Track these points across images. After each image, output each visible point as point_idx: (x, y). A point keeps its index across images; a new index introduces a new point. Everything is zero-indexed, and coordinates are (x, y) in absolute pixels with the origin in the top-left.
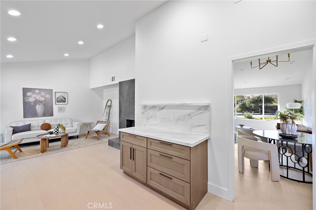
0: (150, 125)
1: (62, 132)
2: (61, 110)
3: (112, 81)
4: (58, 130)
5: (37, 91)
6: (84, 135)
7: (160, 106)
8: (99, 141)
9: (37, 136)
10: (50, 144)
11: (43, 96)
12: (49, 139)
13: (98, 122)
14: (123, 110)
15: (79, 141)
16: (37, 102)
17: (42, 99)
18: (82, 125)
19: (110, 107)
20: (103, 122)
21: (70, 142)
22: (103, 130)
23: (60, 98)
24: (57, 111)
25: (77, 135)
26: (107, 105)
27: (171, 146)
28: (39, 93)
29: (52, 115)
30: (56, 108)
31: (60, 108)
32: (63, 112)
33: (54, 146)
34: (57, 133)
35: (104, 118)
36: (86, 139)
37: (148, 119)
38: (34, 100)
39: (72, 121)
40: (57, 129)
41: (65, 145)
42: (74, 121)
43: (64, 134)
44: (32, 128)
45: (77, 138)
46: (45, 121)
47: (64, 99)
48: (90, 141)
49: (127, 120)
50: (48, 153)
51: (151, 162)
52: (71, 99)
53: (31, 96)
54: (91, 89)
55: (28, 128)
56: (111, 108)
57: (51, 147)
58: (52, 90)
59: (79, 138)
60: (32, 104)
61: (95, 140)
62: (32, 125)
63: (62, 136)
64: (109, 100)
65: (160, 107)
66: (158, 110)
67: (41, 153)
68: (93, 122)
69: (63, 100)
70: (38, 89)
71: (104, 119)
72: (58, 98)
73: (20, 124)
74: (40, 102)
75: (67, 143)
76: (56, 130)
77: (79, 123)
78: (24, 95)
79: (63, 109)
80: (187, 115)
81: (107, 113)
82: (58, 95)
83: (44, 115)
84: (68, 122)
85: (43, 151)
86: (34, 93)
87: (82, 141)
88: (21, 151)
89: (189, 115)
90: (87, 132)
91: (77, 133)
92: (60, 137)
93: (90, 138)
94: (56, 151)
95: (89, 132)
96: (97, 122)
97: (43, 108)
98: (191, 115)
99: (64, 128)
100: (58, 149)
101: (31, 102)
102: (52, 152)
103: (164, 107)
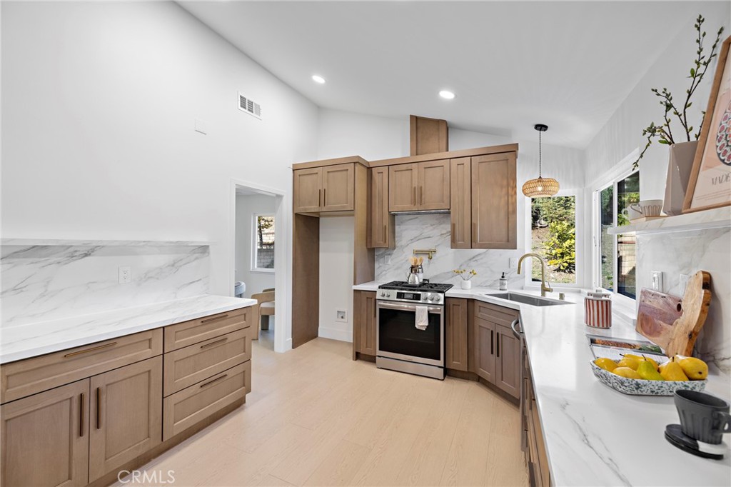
7: (70, 247)
80: (169, 266)
89: (173, 265)
98: (176, 265)
103: (93, 250)
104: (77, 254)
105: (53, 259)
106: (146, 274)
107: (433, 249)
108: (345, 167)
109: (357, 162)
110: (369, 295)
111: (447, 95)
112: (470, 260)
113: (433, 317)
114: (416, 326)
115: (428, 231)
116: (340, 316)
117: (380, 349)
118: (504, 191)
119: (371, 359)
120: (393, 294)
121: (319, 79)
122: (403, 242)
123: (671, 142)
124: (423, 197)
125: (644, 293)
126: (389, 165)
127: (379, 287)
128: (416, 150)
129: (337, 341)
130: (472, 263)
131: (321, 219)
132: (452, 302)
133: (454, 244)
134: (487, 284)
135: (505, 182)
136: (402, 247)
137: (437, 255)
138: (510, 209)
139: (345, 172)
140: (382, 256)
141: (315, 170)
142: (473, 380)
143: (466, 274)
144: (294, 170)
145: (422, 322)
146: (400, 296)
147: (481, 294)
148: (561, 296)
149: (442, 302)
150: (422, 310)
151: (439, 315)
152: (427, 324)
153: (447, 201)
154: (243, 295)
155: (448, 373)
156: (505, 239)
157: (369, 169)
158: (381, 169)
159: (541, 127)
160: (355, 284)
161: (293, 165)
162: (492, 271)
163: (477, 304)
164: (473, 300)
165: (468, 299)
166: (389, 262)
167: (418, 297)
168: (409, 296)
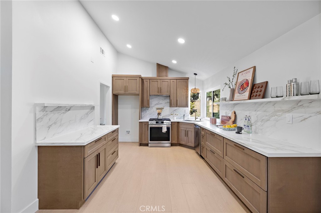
7: (66, 107)
37: (49, 127)
66: (63, 112)
98: (87, 114)
103: (70, 108)
104: (67, 109)
105: (63, 111)
106: (82, 117)
107: (163, 107)
108: (136, 78)
109: (140, 77)
110: (145, 123)
111: (174, 62)
112: (174, 111)
113: (168, 128)
114: (163, 132)
115: (161, 102)
116: (127, 133)
117: (150, 141)
118: (185, 91)
119: (147, 145)
120: (154, 122)
121: (129, 46)
122: (153, 105)
123: (230, 88)
124: (162, 91)
125: (222, 116)
126: (150, 79)
127: (149, 120)
128: (158, 76)
129: (126, 142)
130: (175, 112)
131: (119, 96)
132: (173, 123)
133: (171, 106)
134: (179, 118)
135: (185, 88)
136: (152, 107)
137: (164, 109)
138: (187, 96)
139: (136, 80)
140: (145, 110)
141: (123, 78)
142: (178, 146)
143: (174, 115)
144: (112, 77)
145: (164, 130)
146: (157, 123)
147: (181, 120)
148: (200, 119)
149: (170, 123)
150: (165, 126)
151: (169, 128)
152: (166, 130)
153: (169, 92)
154: (105, 124)
155: (172, 145)
156: (185, 105)
157: (142, 80)
158: (147, 80)
159: (195, 74)
160: (140, 120)
161: (112, 75)
162: (180, 114)
163: (180, 124)
164: (179, 122)
165: (177, 122)
166: (148, 112)
167: (163, 123)
168: (160, 123)
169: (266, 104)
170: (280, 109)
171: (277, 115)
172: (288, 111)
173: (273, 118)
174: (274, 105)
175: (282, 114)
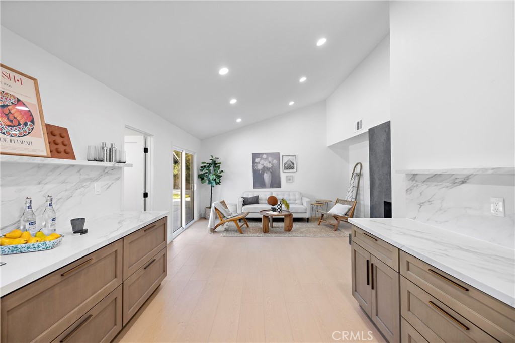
0: (428, 220)
1: (285, 209)
2: (290, 179)
3: (358, 129)
4: (281, 207)
5: (264, 156)
6: (316, 219)
7: (453, 174)
8: (337, 232)
9: (261, 212)
10: (275, 224)
11: (270, 162)
12: (273, 217)
13: (338, 201)
14: (377, 182)
15: (309, 226)
16: (265, 169)
17: (269, 166)
18: (314, 203)
19: (359, 175)
20: (346, 201)
21: (296, 226)
22: (346, 215)
23: (288, 163)
24: (285, 181)
25: (307, 217)
26: (354, 172)
27: (464, 291)
28: (267, 159)
29: (279, 186)
30: (283, 177)
31: (288, 178)
32: (292, 182)
33: (279, 227)
34: (280, 210)
35: (350, 194)
36: (319, 225)
37: (421, 205)
38: (262, 167)
39: (302, 196)
40: (280, 205)
41: (289, 229)
42: (304, 197)
43: (287, 213)
44: (260, 201)
45: (308, 222)
46: (272, 193)
47: (292, 165)
48: (323, 231)
49: (385, 202)
50: (269, 235)
51: (409, 310)
52: (300, 165)
53: (259, 163)
54: (329, 147)
55: (256, 200)
56: (361, 179)
57: (275, 227)
58: (279, 153)
59: (310, 222)
60: (260, 172)
61: (331, 229)
62: (259, 198)
63: (286, 216)
64: (357, 164)
65: (453, 177)
66: (448, 184)
67: (263, 233)
68: (331, 200)
69: (290, 166)
70: (265, 154)
71: (349, 196)
72: (285, 164)
73: (250, 196)
74: (268, 169)
75: (291, 226)
76: (279, 207)
77: (309, 200)
78: (254, 162)
79: (291, 178)
81: (353, 186)
82: (286, 160)
83: (272, 186)
84: (297, 196)
85: (266, 231)
86: (262, 159)
87: (313, 227)
88: (248, 227)
90: (320, 215)
91: (307, 214)
92: (283, 217)
93: (325, 225)
94: (278, 234)
95: (323, 215)
96: (336, 201)
97: (271, 177)
99: (287, 206)
100: (280, 233)
101: (259, 170)
102: (273, 235)
103: (468, 178)
104: (457, 181)
169: (66, 169)
170: (88, 177)
171: (83, 186)
172: (96, 179)
173: (79, 191)
174: (79, 171)
175: (89, 184)
